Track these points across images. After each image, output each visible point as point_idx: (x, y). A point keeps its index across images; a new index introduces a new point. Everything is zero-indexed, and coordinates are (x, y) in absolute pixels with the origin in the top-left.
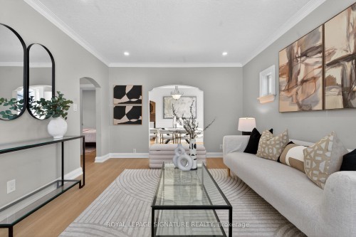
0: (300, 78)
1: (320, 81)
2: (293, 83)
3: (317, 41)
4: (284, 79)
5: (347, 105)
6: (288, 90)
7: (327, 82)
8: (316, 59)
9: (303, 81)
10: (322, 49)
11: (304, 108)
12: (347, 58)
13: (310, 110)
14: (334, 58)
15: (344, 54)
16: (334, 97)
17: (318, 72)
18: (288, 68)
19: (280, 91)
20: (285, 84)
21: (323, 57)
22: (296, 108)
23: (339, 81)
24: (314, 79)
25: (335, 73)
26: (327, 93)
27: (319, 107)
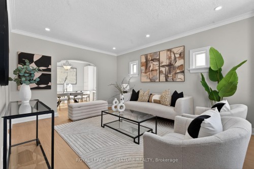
0: (151, 69)
1: (158, 71)
2: (148, 70)
3: (157, 57)
4: (143, 68)
5: (166, 80)
6: (146, 73)
7: (160, 72)
8: (156, 63)
9: (152, 70)
10: (159, 60)
11: (152, 81)
12: (166, 66)
13: (155, 82)
14: (163, 64)
15: (166, 64)
16: (163, 78)
17: (157, 68)
18: (145, 64)
19: (141, 72)
20: (144, 70)
21: (159, 63)
22: (149, 80)
23: (164, 73)
24: (156, 70)
25: (163, 69)
26: (161, 76)
27: (158, 80)
